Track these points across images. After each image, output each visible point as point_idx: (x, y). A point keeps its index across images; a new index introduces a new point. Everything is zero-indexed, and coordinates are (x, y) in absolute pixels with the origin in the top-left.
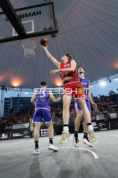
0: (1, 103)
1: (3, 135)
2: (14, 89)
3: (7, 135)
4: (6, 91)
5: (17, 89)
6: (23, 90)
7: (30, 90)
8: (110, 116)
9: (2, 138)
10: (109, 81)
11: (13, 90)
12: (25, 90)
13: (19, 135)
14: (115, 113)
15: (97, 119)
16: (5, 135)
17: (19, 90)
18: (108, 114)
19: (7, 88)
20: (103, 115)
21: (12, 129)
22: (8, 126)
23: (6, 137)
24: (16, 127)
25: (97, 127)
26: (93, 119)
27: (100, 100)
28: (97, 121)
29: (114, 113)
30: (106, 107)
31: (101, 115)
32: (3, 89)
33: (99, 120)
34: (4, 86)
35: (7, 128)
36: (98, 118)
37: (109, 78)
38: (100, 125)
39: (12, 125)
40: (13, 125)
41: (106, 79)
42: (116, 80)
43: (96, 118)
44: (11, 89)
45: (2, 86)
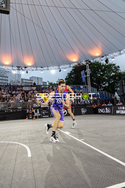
10: (59, 70)
25: (40, 115)
26: (38, 106)
27: (48, 86)
28: (42, 108)
37: (60, 67)
38: (43, 113)
41: (57, 68)
42: (65, 70)
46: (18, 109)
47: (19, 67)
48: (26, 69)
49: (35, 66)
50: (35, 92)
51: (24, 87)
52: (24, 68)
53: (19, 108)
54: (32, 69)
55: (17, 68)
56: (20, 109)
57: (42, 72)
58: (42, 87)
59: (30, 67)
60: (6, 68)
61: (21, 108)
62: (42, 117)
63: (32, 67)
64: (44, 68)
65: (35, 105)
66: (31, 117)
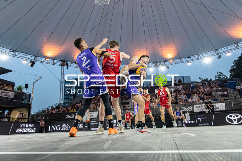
0: (61, 85)
1: (64, 125)
3: (68, 126)
4: (67, 69)
8: (215, 107)
9: (62, 129)
10: (217, 56)
11: (76, 67)
14: (223, 104)
16: (66, 126)
19: (69, 64)
20: (204, 105)
22: (70, 114)
23: (67, 128)
25: (194, 121)
26: (189, 110)
27: (200, 84)
28: (195, 113)
29: (221, 103)
30: (209, 94)
31: (202, 105)
32: (63, 65)
33: (197, 111)
34: (64, 61)
35: (68, 116)
36: (197, 108)
37: (219, 52)
39: (75, 114)
41: (213, 53)
42: (229, 54)
43: (193, 109)
44: (74, 65)
45: (62, 61)
47: (157, 62)
48: (166, 63)
49: (179, 57)
50: (181, 92)
52: (162, 63)
54: (175, 62)
55: (154, 64)
57: (189, 64)
58: (192, 85)
59: (172, 59)
62: (198, 126)
63: (175, 60)
64: (192, 58)
65: (184, 109)
66: (180, 124)
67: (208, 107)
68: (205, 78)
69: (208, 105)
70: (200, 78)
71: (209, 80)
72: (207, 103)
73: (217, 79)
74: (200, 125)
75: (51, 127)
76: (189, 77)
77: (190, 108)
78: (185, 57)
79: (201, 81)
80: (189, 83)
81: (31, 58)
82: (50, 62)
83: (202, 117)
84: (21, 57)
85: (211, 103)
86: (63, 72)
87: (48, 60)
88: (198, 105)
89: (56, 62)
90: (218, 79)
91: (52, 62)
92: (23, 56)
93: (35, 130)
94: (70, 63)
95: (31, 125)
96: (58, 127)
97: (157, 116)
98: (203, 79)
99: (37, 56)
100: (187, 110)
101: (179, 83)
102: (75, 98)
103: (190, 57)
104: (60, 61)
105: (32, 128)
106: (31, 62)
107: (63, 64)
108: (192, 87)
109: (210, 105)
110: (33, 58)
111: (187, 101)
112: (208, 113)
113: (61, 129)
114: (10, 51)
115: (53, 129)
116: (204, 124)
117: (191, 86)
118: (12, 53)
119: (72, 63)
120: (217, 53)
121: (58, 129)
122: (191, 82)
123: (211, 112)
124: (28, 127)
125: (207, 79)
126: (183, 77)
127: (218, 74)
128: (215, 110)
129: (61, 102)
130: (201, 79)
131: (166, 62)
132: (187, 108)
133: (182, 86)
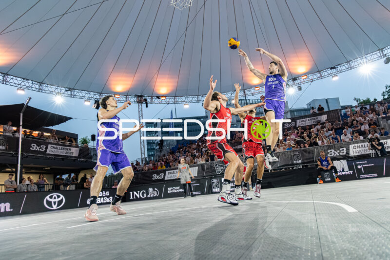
1: (150, 190)
2: (161, 100)
3: (156, 191)
4: (147, 107)
5: (168, 100)
6: (180, 100)
7: (194, 99)
8: (385, 146)
9: (149, 196)
10: (384, 60)
11: (159, 103)
12: (184, 99)
13: (180, 190)
15: (352, 154)
16: (154, 190)
17: (170, 101)
18: (381, 141)
19: (149, 100)
20: (366, 144)
21: (166, 178)
22: (158, 173)
23: (156, 194)
24: (173, 175)
28: (351, 157)
31: (363, 144)
32: (140, 102)
33: (356, 154)
34: (141, 96)
35: (155, 177)
36: (354, 150)
37: (385, 52)
38: (359, 167)
39: (164, 172)
40: (167, 172)
41: (376, 56)
43: (348, 152)
44: (156, 101)
45: (138, 96)
46: (293, 164)
48: (296, 82)
49: (317, 70)
51: (298, 121)
52: (291, 83)
53: (295, 162)
54: (310, 78)
56: (299, 164)
57: (335, 79)
58: (343, 113)
59: (305, 74)
60: (257, 91)
61: (300, 161)
62: (359, 178)
63: (310, 75)
64: (339, 68)
65: (332, 153)
66: (328, 177)
67: (373, 147)
68: (365, 99)
69: (374, 143)
70: (355, 99)
71: (372, 100)
72: (371, 140)
73: (386, 97)
74: (362, 176)
75: (133, 194)
76: (338, 99)
77: (343, 150)
78: (328, 68)
79: (358, 104)
80: (337, 110)
81: (95, 97)
82: (122, 99)
83: (364, 164)
84: (82, 97)
85: (379, 140)
86: (141, 112)
87: (118, 96)
88: (356, 145)
89: (129, 99)
90: (388, 98)
91: (125, 99)
92: (84, 94)
93: (111, 199)
94: (150, 98)
95: (106, 193)
96: (143, 193)
97: (289, 168)
98: (362, 101)
99: (102, 94)
100: (338, 155)
101: (321, 112)
102: (162, 148)
103: (335, 68)
104: (135, 96)
105: (108, 197)
106: (95, 103)
107: (140, 100)
108: (343, 115)
109: (377, 143)
110: (98, 97)
111: (336, 138)
112: (375, 157)
113: (147, 195)
114: (67, 91)
115: (136, 196)
116: (370, 175)
117: (341, 114)
118: (69, 92)
119: (152, 97)
120: (383, 55)
121: (143, 195)
122: (340, 108)
123: (380, 155)
124: (101, 195)
125: (368, 100)
126: (327, 100)
127: (387, 90)
128: (387, 150)
129: (143, 156)
130: (357, 101)
131: (296, 80)
132: (338, 151)
133: (326, 115)
